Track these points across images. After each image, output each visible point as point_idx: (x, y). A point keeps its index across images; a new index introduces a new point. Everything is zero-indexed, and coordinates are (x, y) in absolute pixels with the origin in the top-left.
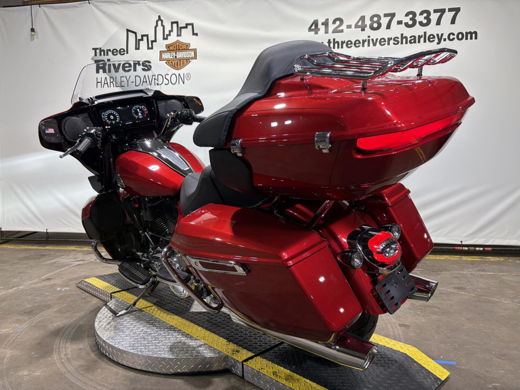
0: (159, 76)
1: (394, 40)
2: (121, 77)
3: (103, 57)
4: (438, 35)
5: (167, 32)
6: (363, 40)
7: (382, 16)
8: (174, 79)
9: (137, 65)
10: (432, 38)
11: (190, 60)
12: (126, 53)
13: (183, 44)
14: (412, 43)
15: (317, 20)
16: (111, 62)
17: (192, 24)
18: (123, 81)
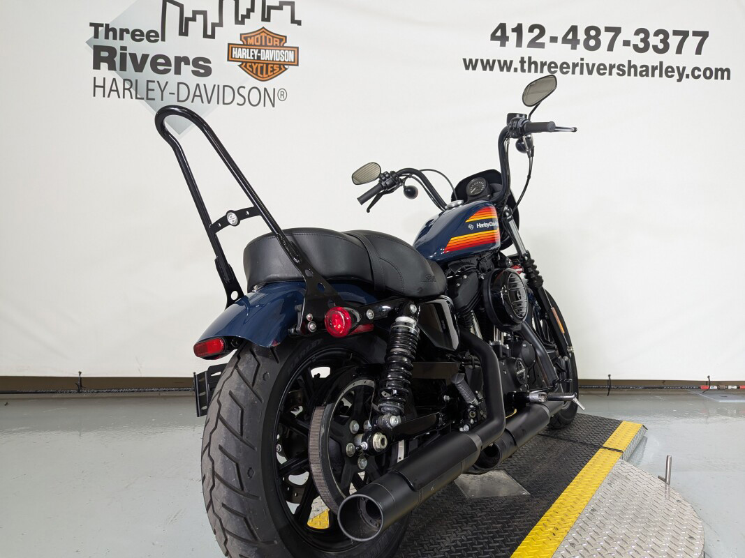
0: (226, 88)
1: (619, 69)
2: (148, 82)
3: (110, 42)
4: (678, 68)
5: (242, 11)
6: (573, 64)
7: (602, 30)
9: (183, 63)
10: (670, 72)
11: (286, 67)
12: (160, 39)
13: (274, 35)
14: (643, 76)
15: (505, 24)
16: (128, 52)
17: (292, 4)
18: (153, 90)
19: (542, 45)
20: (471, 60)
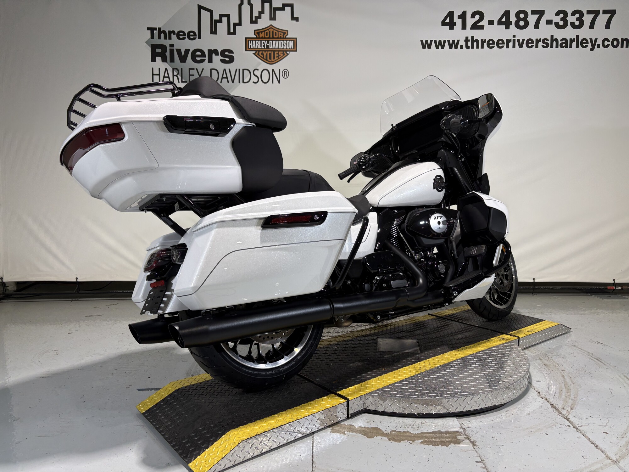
0: (244, 71)
1: (543, 42)
2: (190, 69)
3: (162, 42)
4: (591, 40)
5: (256, 14)
6: (507, 40)
7: (530, 13)
8: (265, 77)
9: (214, 54)
10: (585, 43)
11: (288, 52)
12: (197, 37)
13: (279, 30)
14: (563, 47)
15: (453, 12)
16: (175, 48)
17: (291, 6)
18: (193, 75)
19: (482, 27)
20: (427, 41)
